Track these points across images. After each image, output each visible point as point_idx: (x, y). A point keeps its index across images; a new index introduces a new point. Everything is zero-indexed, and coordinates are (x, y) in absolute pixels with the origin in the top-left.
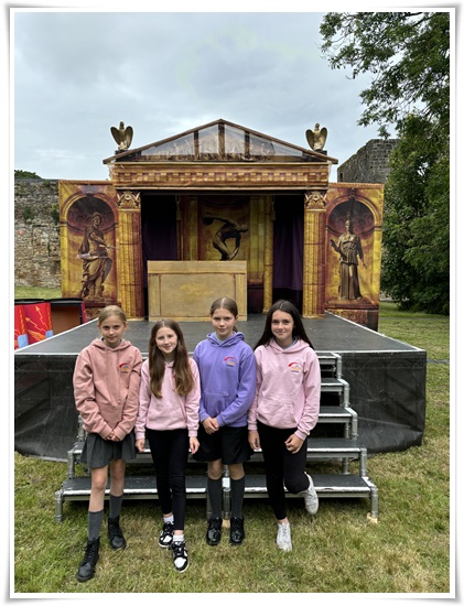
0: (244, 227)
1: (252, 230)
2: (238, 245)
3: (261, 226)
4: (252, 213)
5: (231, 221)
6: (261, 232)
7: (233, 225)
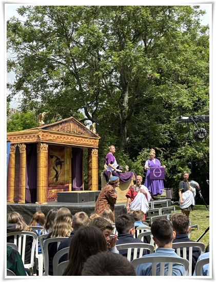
0: (63, 160)
1: (65, 162)
2: (61, 168)
3: (68, 160)
4: (65, 154)
5: (59, 157)
6: (68, 163)
7: (60, 159)
